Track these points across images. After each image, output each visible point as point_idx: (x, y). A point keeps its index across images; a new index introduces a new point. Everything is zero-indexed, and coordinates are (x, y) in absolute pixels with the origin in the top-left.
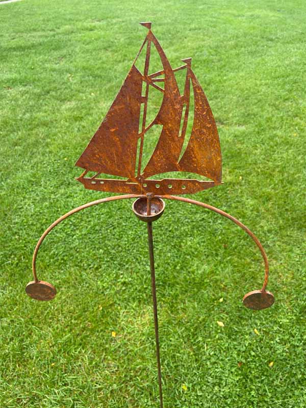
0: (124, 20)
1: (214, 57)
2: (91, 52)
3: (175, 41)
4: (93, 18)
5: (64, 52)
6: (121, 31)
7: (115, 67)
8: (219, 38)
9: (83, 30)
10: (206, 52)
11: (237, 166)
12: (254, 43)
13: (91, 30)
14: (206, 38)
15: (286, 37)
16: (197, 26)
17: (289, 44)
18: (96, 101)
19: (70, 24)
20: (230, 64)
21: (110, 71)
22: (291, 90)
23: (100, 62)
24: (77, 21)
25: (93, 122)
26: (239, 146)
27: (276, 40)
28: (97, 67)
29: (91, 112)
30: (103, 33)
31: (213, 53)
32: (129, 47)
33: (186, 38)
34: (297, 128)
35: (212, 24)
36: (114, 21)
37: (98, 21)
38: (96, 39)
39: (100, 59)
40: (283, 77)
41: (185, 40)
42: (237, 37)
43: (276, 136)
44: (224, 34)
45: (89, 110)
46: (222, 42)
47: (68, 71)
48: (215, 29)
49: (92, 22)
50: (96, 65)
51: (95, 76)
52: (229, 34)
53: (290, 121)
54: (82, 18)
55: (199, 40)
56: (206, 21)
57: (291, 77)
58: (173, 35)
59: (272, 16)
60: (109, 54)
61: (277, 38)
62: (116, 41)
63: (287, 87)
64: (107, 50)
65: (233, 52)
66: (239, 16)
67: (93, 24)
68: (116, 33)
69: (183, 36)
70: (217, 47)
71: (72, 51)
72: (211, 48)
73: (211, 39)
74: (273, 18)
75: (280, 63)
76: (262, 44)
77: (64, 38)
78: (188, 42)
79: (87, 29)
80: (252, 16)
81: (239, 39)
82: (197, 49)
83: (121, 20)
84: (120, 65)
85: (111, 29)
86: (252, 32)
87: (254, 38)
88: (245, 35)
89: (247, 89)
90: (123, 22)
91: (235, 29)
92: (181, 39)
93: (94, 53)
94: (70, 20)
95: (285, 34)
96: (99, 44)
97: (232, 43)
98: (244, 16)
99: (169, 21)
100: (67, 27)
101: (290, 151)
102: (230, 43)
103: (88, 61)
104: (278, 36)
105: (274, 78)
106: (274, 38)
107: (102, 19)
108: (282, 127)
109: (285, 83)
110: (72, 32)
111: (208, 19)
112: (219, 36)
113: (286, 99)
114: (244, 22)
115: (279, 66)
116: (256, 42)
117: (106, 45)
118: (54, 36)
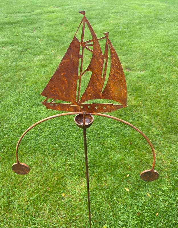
0: (72, 7)
1: (127, 30)
2: (53, 26)
3: (103, 20)
4: (54, 5)
5: (37, 25)
6: (71, 13)
7: (67, 35)
8: (129, 18)
9: (48, 12)
10: (121, 27)
11: (139, 95)
12: (150, 21)
13: (53, 13)
14: (121, 18)
15: (170, 18)
16: (116, 11)
17: (171, 22)
18: (55, 55)
19: (40, 9)
20: (136, 34)
21: (64, 37)
22: (172, 50)
23: (58, 32)
24: (44, 7)
25: (53, 68)
26: (140, 83)
27: (164, 20)
28: (56, 35)
29: (52, 62)
30: (60, 15)
31: (126, 27)
32: (76, 23)
33: (109, 18)
34: (175, 73)
35: (125, 10)
36: (66, 7)
37: (57, 7)
38: (55, 18)
39: (58, 30)
40: (167, 42)
41: (109, 19)
42: (140, 18)
43: (162, 77)
44: (132, 16)
45: (51, 61)
46: (131, 20)
47: (39, 37)
48: (127, 13)
49: (53, 8)
50: (55, 34)
51: (55, 41)
52: (136, 16)
53: (171, 69)
54: (47, 5)
55: (118, 19)
56: (122, 8)
57: (173, 42)
58: (101, 16)
59: (161, 6)
60: (63, 27)
61: (165, 19)
62: (67, 19)
63: (170, 48)
64: (62, 25)
65: (138, 27)
66: (142, 5)
67: (54, 9)
68: (68, 15)
69: (107, 17)
70: (128, 23)
71: (41, 25)
72: (124, 24)
73: (125, 19)
74: (162, 7)
75: (166, 34)
76: (155, 22)
77: (36, 17)
78: (111, 20)
79: (50, 12)
80: (150, 5)
81: (142, 19)
82: (116, 25)
83: (71, 7)
84: (70, 34)
85: (65, 12)
86: (149, 15)
87: (150, 19)
88: (145, 16)
89: (145, 49)
90: (72, 8)
91: (139, 13)
92: (106, 18)
93: (54, 27)
94: (40, 6)
95: (169, 16)
96: (58, 21)
97: (137, 21)
98: (145, 5)
99: (100, 8)
100: (38, 10)
101: (171, 87)
102: (136, 21)
103: (51, 31)
104: (165, 17)
105: (162, 43)
106: (162, 18)
107: (60, 6)
108: (166, 72)
109: (168, 46)
110: (41, 14)
111: (123, 7)
112: (130, 17)
113: (169, 56)
114: (144, 9)
115: (165, 36)
116: (152, 21)
117: (61, 22)
118: (30, 16)
